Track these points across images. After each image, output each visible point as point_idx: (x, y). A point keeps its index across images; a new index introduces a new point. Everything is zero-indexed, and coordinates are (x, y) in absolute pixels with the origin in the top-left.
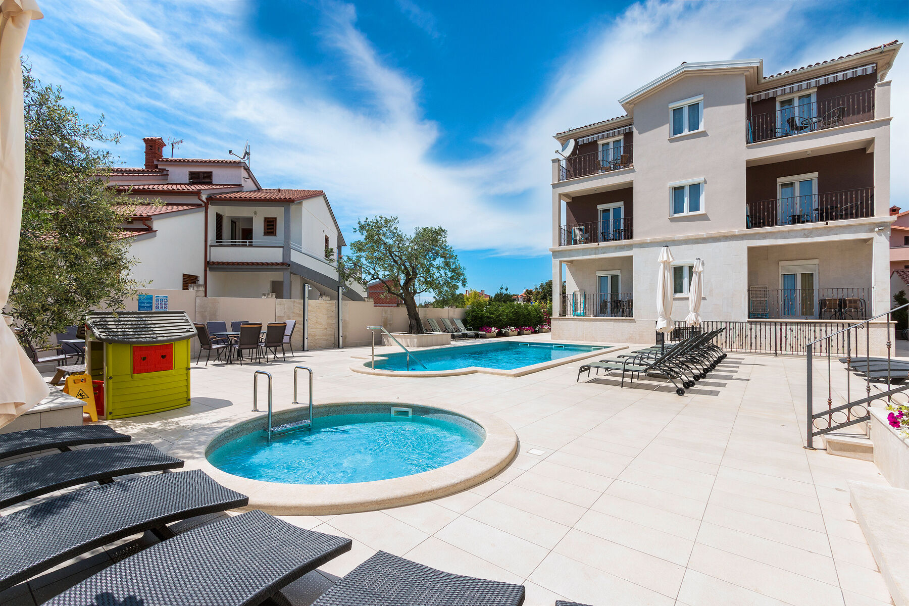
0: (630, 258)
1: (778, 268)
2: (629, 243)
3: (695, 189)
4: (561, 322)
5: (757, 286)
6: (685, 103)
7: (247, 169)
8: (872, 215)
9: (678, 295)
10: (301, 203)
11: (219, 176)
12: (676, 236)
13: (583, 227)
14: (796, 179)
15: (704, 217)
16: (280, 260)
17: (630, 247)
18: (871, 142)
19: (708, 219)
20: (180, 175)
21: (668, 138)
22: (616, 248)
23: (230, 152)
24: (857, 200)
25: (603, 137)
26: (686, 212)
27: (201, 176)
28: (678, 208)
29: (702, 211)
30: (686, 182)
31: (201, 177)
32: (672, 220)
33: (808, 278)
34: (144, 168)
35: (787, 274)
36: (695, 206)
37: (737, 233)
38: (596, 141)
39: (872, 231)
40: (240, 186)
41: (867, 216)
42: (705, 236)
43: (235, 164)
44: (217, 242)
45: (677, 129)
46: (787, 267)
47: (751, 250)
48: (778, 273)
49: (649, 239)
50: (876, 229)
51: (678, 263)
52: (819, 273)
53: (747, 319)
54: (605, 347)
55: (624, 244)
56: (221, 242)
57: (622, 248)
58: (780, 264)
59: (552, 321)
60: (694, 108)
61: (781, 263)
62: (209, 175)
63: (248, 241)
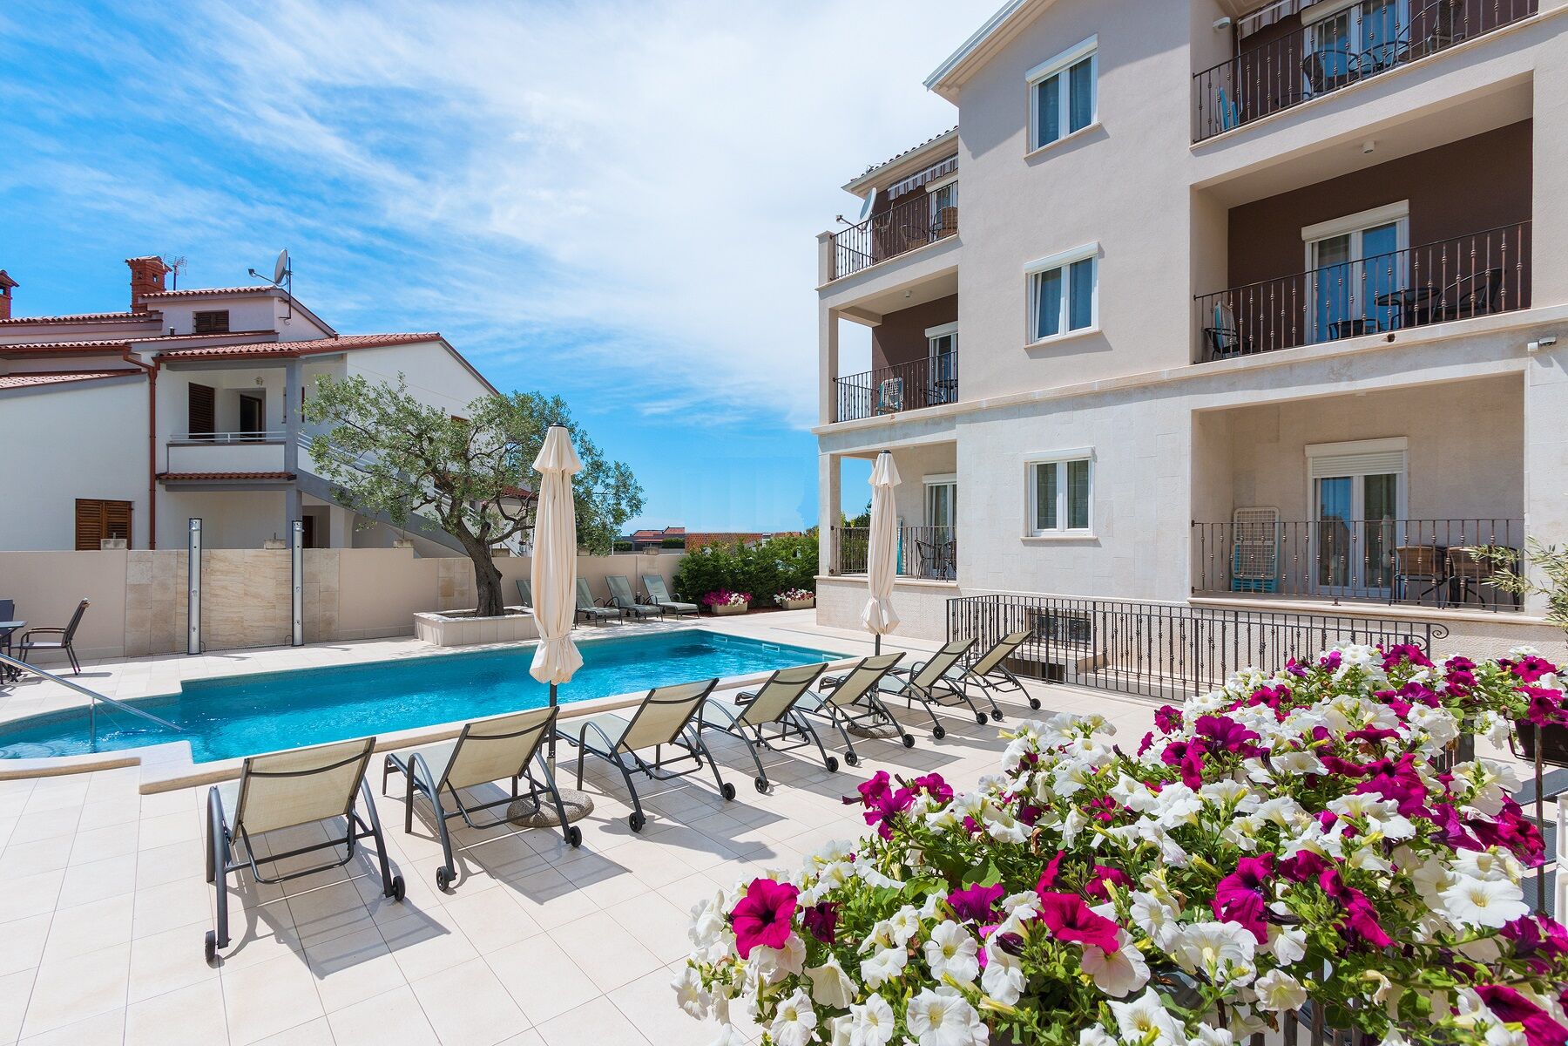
0: (951, 446)
1: (1305, 463)
2: (947, 412)
3: (1082, 270)
4: (832, 588)
5: (1252, 510)
6: (1059, 64)
7: (288, 300)
8: (1526, 304)
9: (1047, 533)
10: (342, 357)
11: (241, 318)
12: (1039, 392)
13: (900, 379)
14: (1353, 224)
15: (1098, 342)
16: (279, 467)
17: (951, 420)
18: (1524, 87)
19: (1107, 347)
20: (180, 319)
21: (1025, 156)
22: (926, 424)
23: (251, 271)
24: (1481, 267)
25: (934, 179)
26: (1064, 332)
27: (213, 320)
28: (1046, 325)
29: (1094, 327)
30: (1061, 256)
31: (212, 324)
32: (1032, 352)
33: (1381, 491)
34: (130, 310)
35: (1334, 478)
36: (1080, 317)
37: (1165, 377)
38: (922, 188)
39: (1520, 351)
40: (272, 332)
41: (1512, 307)
42: (1096, 388)
43: (261, 294)
44: (191, 437)
45: (1047, 133)
46: (1326, 460)
47: (1203, 419)
48: (1305, 475)
49: (984, 400)
50: (1532, 346)
51: (1045, 455)
52: (1409, 474)
53: (1186, 598)
54: (845, 656)
55: (938, 413)
56: (213, 437)
57: (936, 423)
58: (1307, 454)
59: (819, 587)
60: (1081, 71)
61: (1311, 451)
62: (223, 316)
63: (229, 434)
